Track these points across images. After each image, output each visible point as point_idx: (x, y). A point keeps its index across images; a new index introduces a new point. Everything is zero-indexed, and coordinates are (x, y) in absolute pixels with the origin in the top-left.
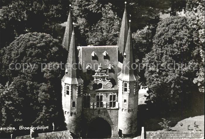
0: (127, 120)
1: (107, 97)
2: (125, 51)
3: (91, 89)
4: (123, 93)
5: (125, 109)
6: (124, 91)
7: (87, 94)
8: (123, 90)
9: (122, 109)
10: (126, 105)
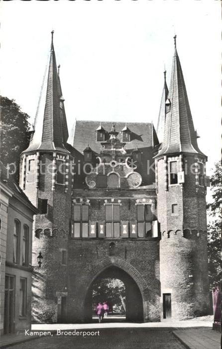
0: (182, 259)
1: (129, 209)
2: (169, 97)
3: (91, 187)
4: (167, 187)
5: (176, 229)
6: (169, 182)
7: (81, 200)
8: (167, 181)
9: (169, 233)
10: (177, 218)
